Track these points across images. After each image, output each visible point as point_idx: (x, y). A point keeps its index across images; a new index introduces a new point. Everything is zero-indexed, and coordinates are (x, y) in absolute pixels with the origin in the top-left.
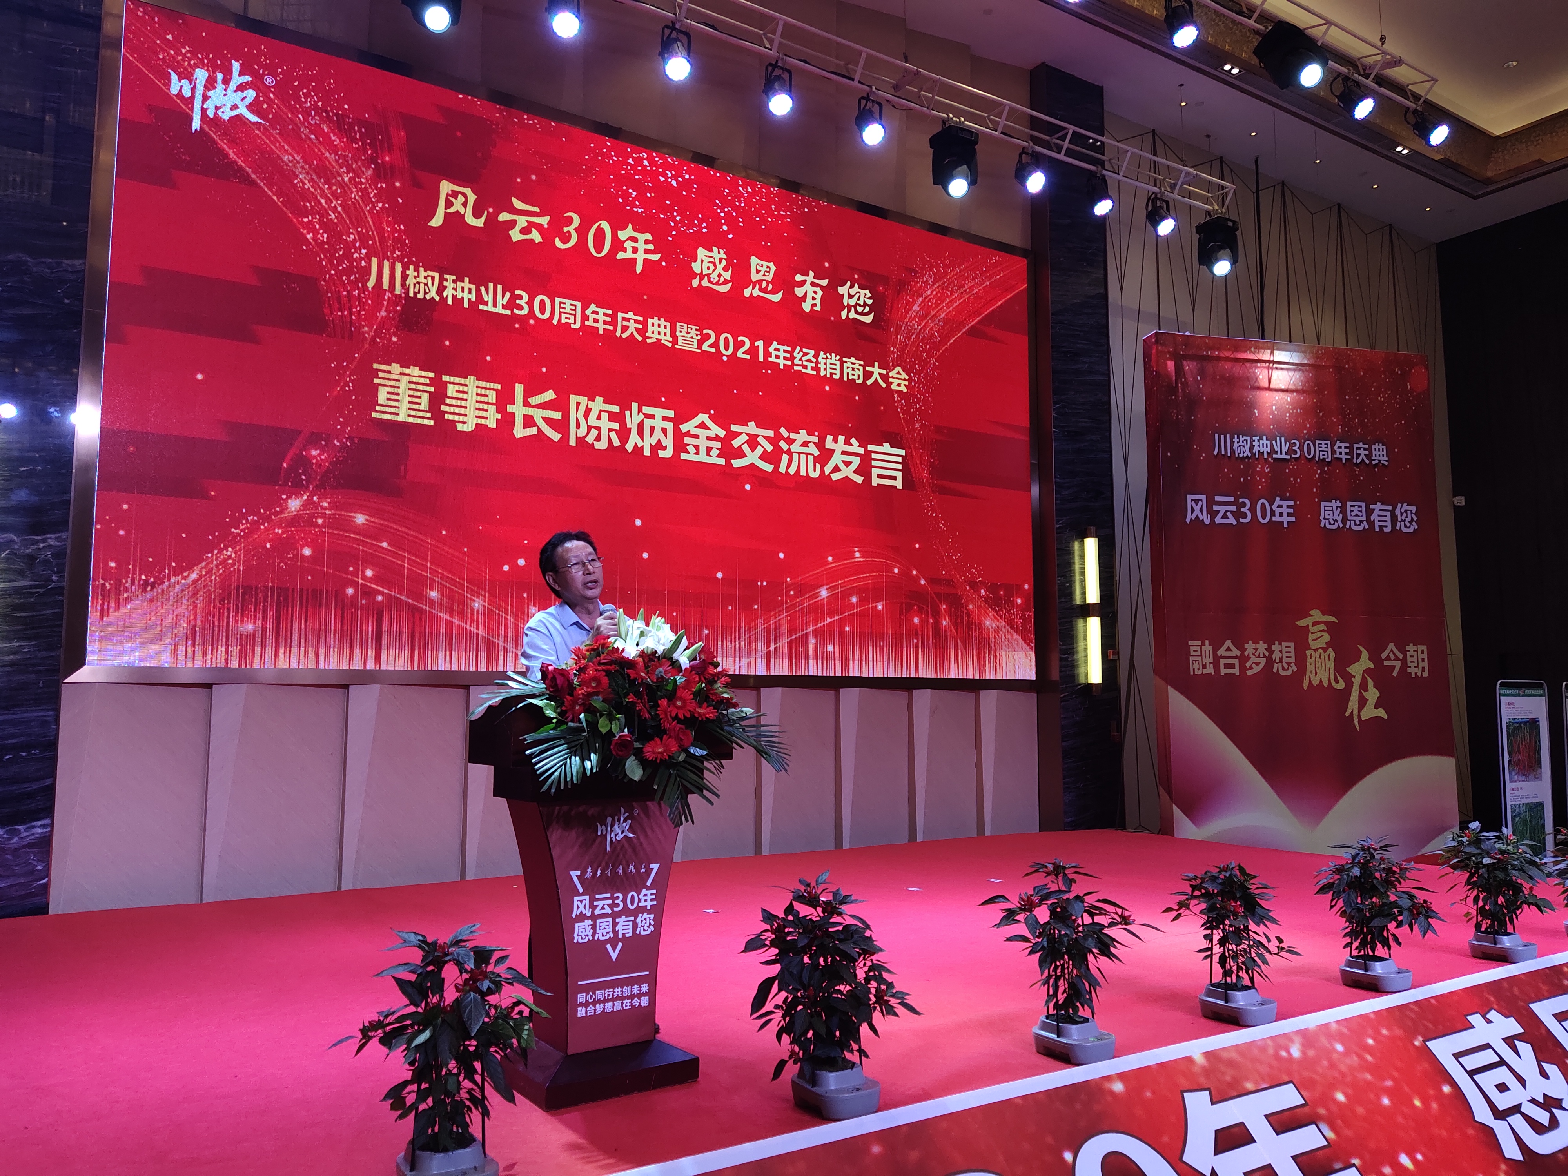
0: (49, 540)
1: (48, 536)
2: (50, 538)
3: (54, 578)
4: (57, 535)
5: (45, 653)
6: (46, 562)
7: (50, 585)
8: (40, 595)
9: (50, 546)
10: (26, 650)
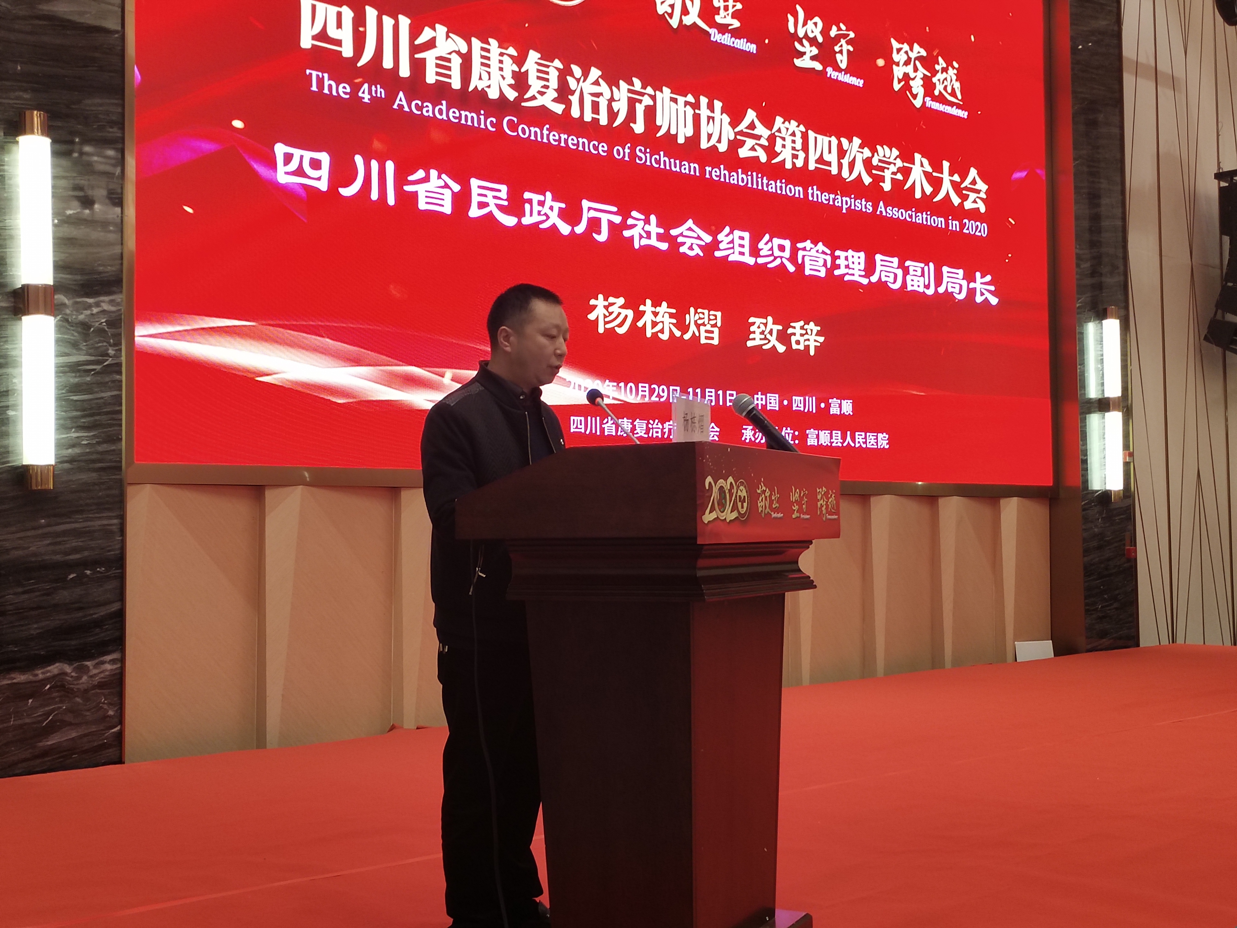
0: (102, 304)
1: (102, 298)
2: (103, 302)
3: (111, 352)
4: (111, 297)
5: (105, 445)
6: (100, 332)
7: (107, 360)
8: (98, 373)
9: (104, 312)
10: (85, 442)
